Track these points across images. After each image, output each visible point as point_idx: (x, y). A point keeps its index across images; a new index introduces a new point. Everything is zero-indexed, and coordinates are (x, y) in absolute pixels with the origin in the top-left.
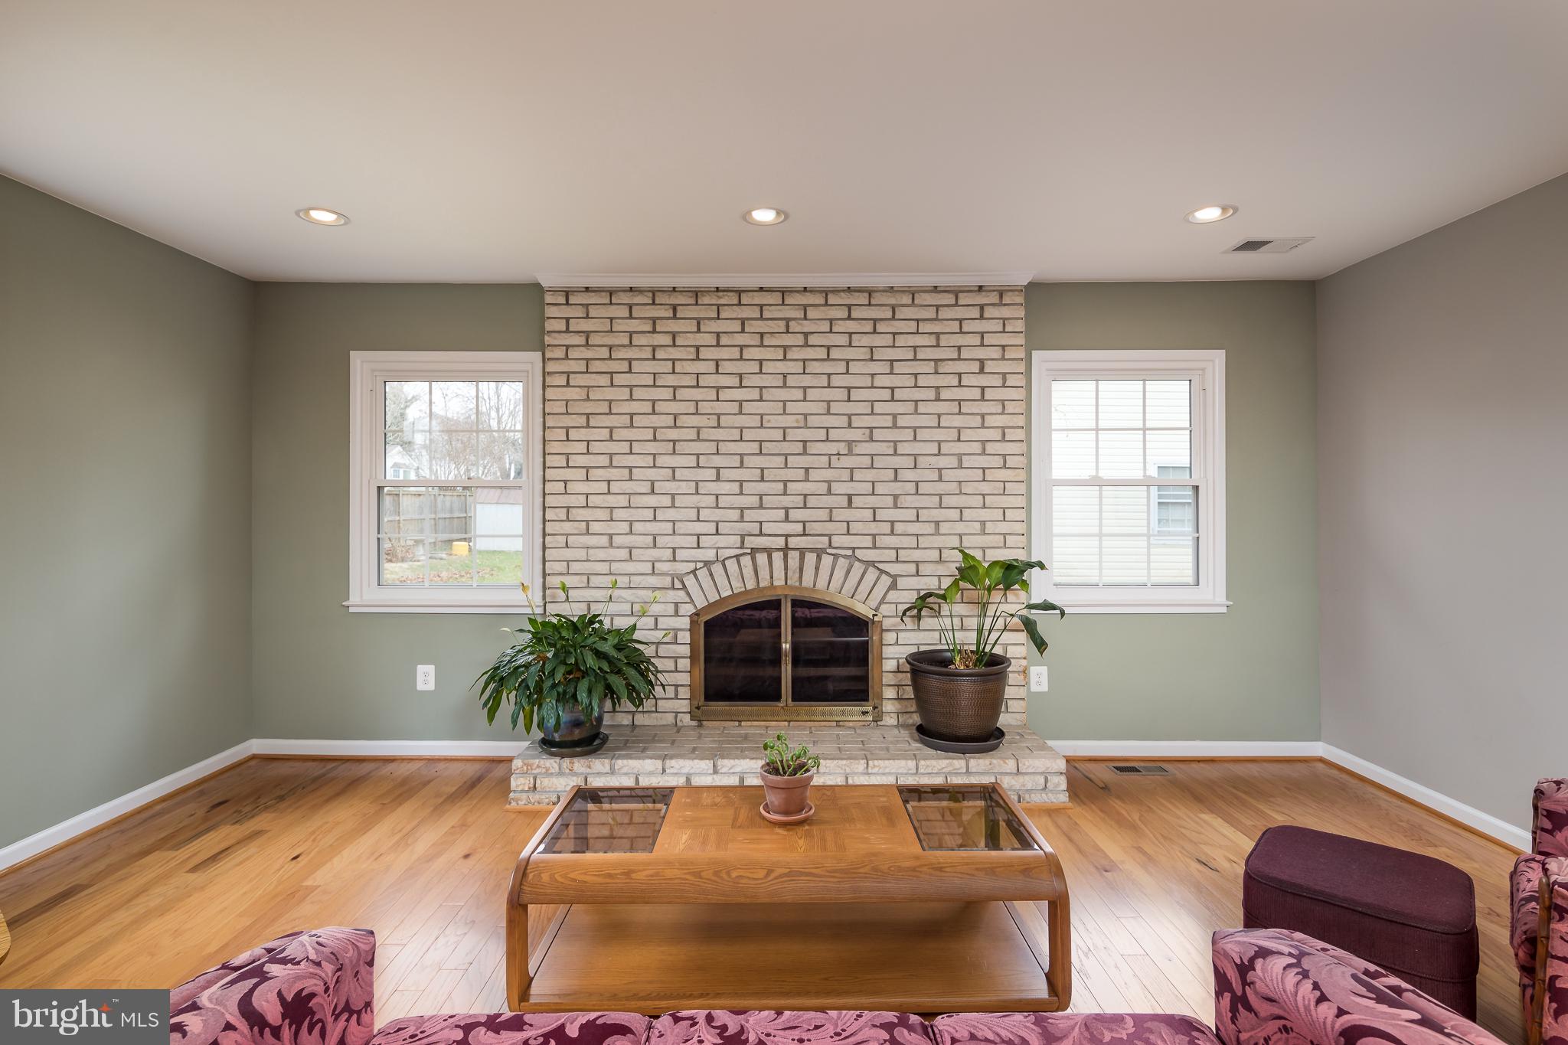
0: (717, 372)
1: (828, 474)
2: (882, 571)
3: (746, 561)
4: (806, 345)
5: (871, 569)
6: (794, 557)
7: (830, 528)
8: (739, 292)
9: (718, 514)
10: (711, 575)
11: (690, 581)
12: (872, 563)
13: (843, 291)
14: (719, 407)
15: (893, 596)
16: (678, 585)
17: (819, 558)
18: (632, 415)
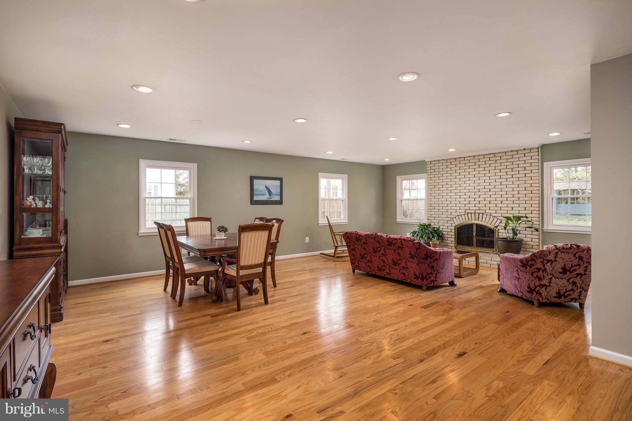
0: (460, 175)
1: (485, 196)
2: (498, 219)
3: (466, 215)
4: (479, 167)
6: (477, 214)
8: (464, 158)
9: (460, 205)
10: (459, 218)
11: (454, 220)
12: (496, 217)
14: (460, 182)
15: (501, 224)
16: (452, 220)
17: (483, 215)
18: (443, 185)
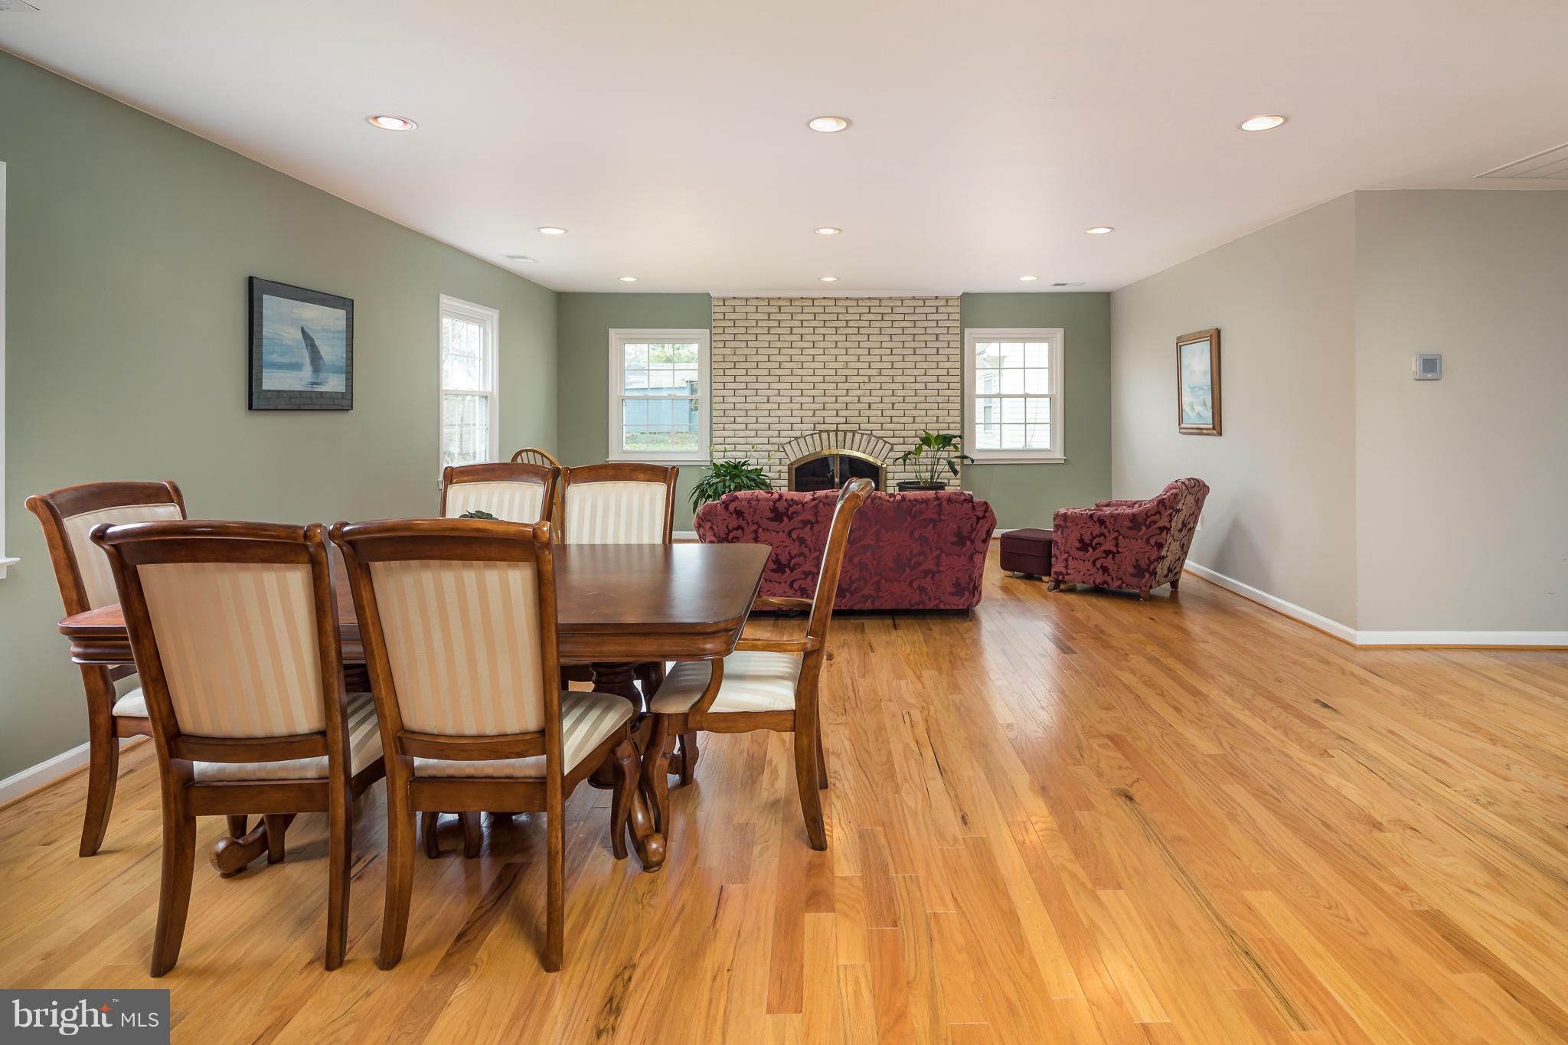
0: (801, 340)
1: (859, 392)
2: (886, 442)
3: (816, 437)
4: (847, 326)
5: (880, 441)
6: (841, 434)
7: (860, 420)
8: (813, 299)
9: (802, 413)
10: (799, 444)
11: (787, 448)
12: (881, 438)
13: (866, 299)
14: (803, 359)
15: (891, 454)
16: (781, 449)
17: (854, 435)
18: (757, 362)
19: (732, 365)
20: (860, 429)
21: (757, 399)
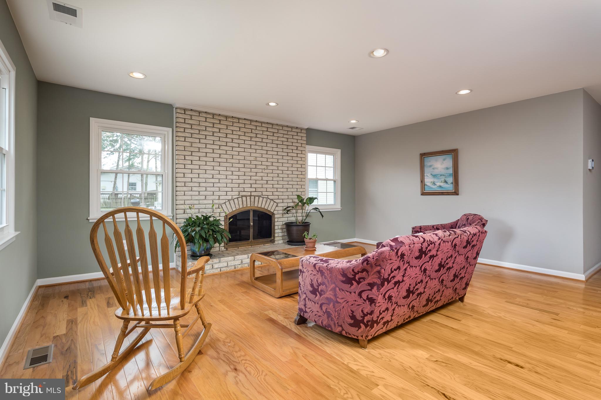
0: (232, 142)
1: (262, 174)
2: (275, 202)
3: (240, 199)
4: (256, 137)
5: (272, 201)
6: (252, 197)
7: (262, 190)
8: (239, 119)
9: (232, 185)
10: (230, 204)
11: (224, 206)
12: (272, 200)
13: (266, 123)
14: (233, 153)
15: (277, 208)
16: (220, 207)
17: (259, 198)
18: (206, 153)
19: (190, 153)
20: (262, 195)
21: (206, 176)
